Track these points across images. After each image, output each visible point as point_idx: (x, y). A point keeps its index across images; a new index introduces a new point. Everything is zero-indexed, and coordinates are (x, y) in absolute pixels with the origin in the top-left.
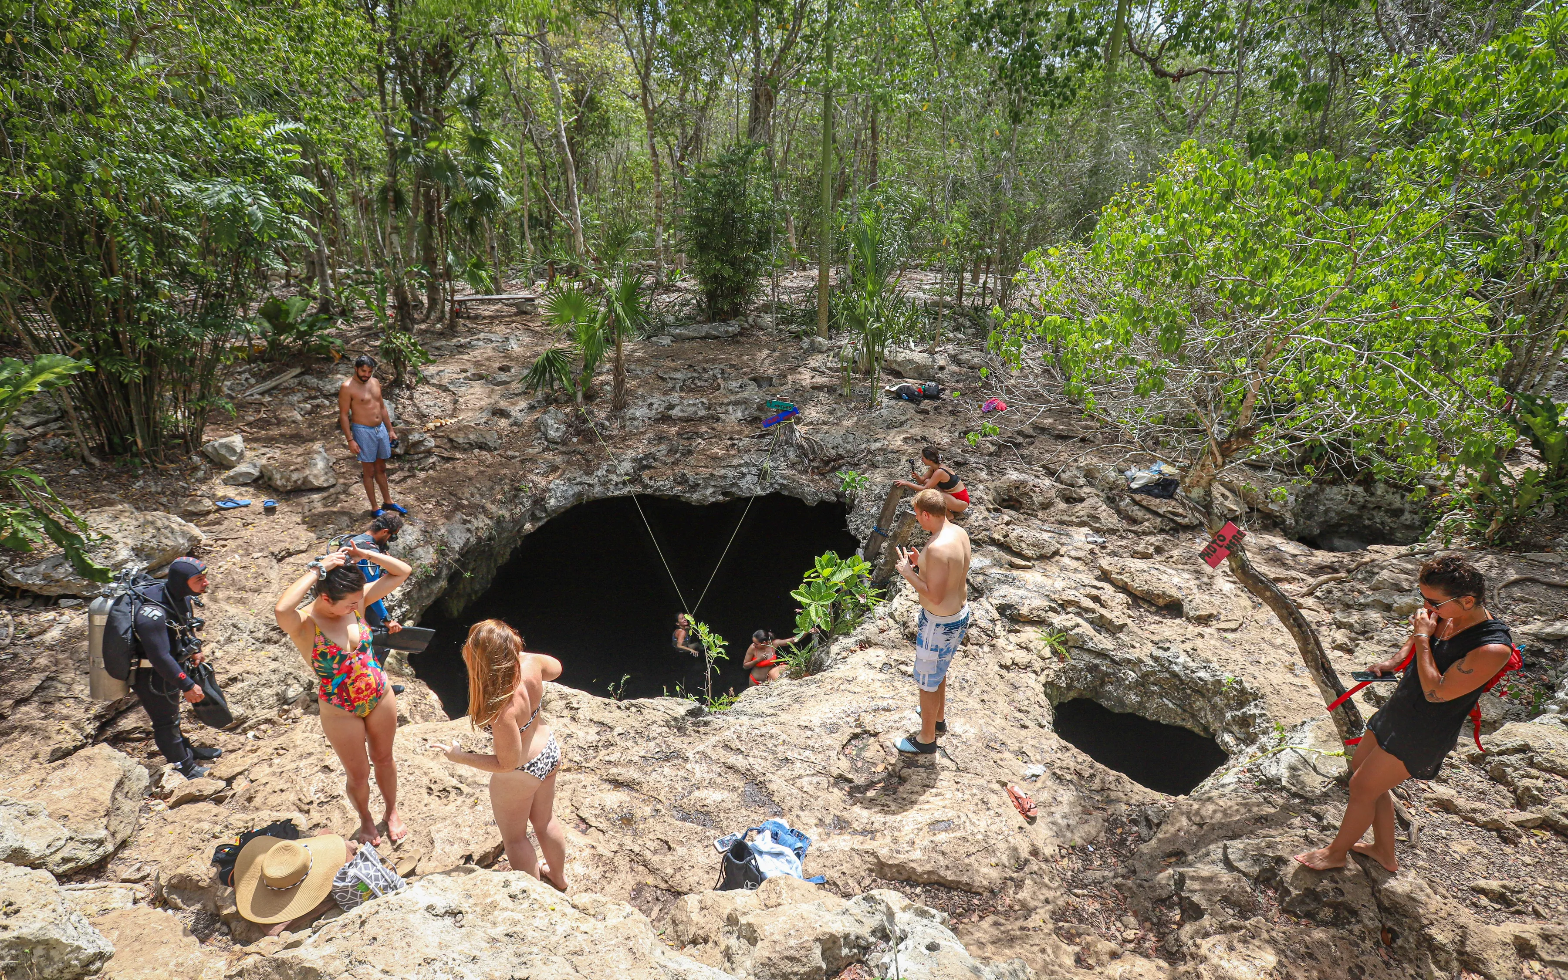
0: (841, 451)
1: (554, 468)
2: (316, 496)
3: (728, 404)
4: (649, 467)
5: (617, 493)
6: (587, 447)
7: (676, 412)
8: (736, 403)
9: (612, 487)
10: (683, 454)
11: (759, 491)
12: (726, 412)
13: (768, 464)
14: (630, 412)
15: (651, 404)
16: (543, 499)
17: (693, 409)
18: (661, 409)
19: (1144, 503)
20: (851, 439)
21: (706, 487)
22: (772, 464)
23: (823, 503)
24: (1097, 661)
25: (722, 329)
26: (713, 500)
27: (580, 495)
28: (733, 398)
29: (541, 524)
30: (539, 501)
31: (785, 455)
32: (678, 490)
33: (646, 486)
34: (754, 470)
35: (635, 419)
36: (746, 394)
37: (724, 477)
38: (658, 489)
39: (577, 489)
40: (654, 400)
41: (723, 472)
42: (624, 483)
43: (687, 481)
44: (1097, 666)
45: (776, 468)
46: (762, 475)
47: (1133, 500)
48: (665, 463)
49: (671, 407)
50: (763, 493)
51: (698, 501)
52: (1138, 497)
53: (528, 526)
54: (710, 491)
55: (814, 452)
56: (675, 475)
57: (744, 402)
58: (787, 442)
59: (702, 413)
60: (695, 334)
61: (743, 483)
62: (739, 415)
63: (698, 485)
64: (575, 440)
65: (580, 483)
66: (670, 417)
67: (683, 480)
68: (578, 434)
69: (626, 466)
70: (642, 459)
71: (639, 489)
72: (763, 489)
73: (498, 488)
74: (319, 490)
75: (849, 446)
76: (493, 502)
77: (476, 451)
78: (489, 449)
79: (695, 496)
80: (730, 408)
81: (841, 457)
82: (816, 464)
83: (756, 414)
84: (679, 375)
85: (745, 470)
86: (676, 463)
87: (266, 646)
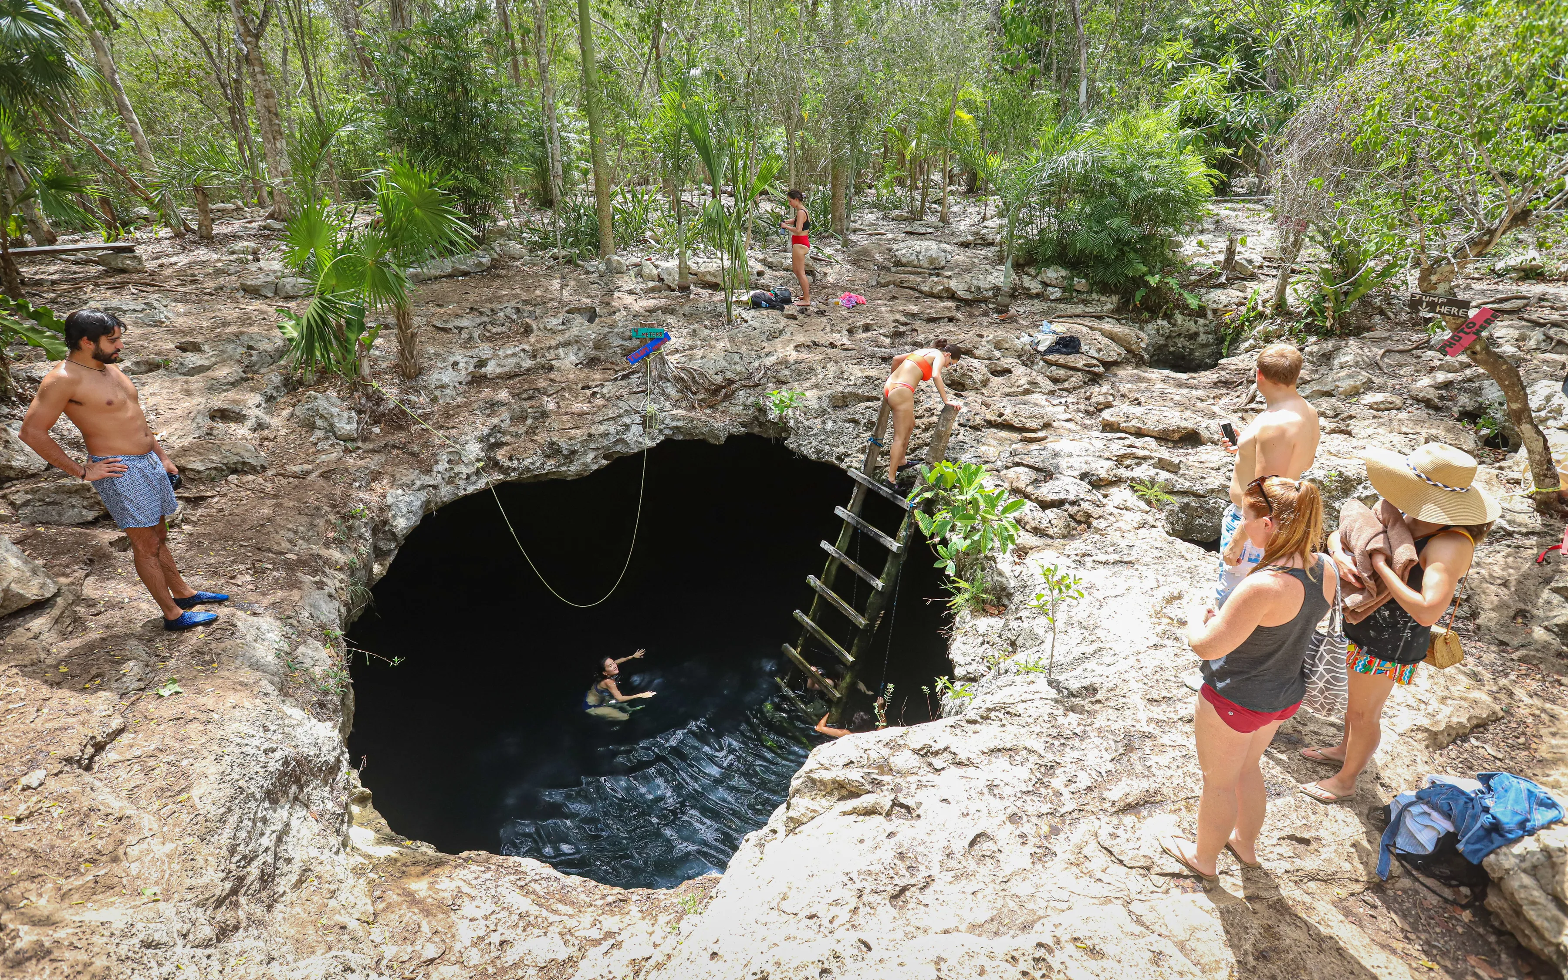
0: (729, 375)
1: (376, 476)
2: (39, 623)
3: (557, 347)
4: (499, 445)
5: (471, 489)
6: (400, 437)
7: (491, 369)
8: (566, 344)
9: (462, 483)
10: (535, 418)
11: (649, 443)
12: (557, 358)
13: (652, 408)
14: (434, 378)
15: (455, 364)
16: (385, 522)
17: (514, 360)
18: (471, 369)
19: (1062, 361)
20: (737, 358)
21: (585, 453)
22: (656, 406)
23: (731, 438)
24: (1186, 500)
25: (470, 262)
26: (595, 467)
27: (428, 502)
28: (560, 338)
29: (391, 559)
30: (381, 527)
31: (663, 393)
32: (550, 465)
33: (506, 471)
34: (637, 419)
35: (443, 387)
36: (575, 331)
37: (606, 435)
38: (528, 469)
39: (423, 496)
40: (458, 358)
41: (602, 429)
42: (477, 473)
43: (559, 451)
44: (1187, 504)
45: (661, 410)
46: (647, 421)
47: (1046, 361)
48: (517, 435)
49: (482, 363)
50: (653, 444)
51: (578, 473)
52: (1051, 357)
53: (377, 568)
54: (590, 456)
55: (695, 382)
56: (541, 446)
57: (577, 341)
58: (661, 378)
59: (528, 363)
60: (439, 273)
61: (630, 437)
62: (573, 358)
63: (574, 452)
64: (376, 430)
65: (422, 487)
66: (485, 377)
67: (553, 450)
68: (376, 422)
69: (474, 450)
70: (489, 435)
71: (498, 477)
72: (653, 439)
73: (321, 522)
74: (39, 606)
75: (739, 368)
76: (327, 545)
77: (232, 478)
78: (254, 470)
79: (574, 468)
80: (561, 351)
81: (731, 382)
82: (700, 396)
83: (594, 353)
84: (465, 323)
85: (627, 420)
86: (531, 431)
87: (226, 945)
